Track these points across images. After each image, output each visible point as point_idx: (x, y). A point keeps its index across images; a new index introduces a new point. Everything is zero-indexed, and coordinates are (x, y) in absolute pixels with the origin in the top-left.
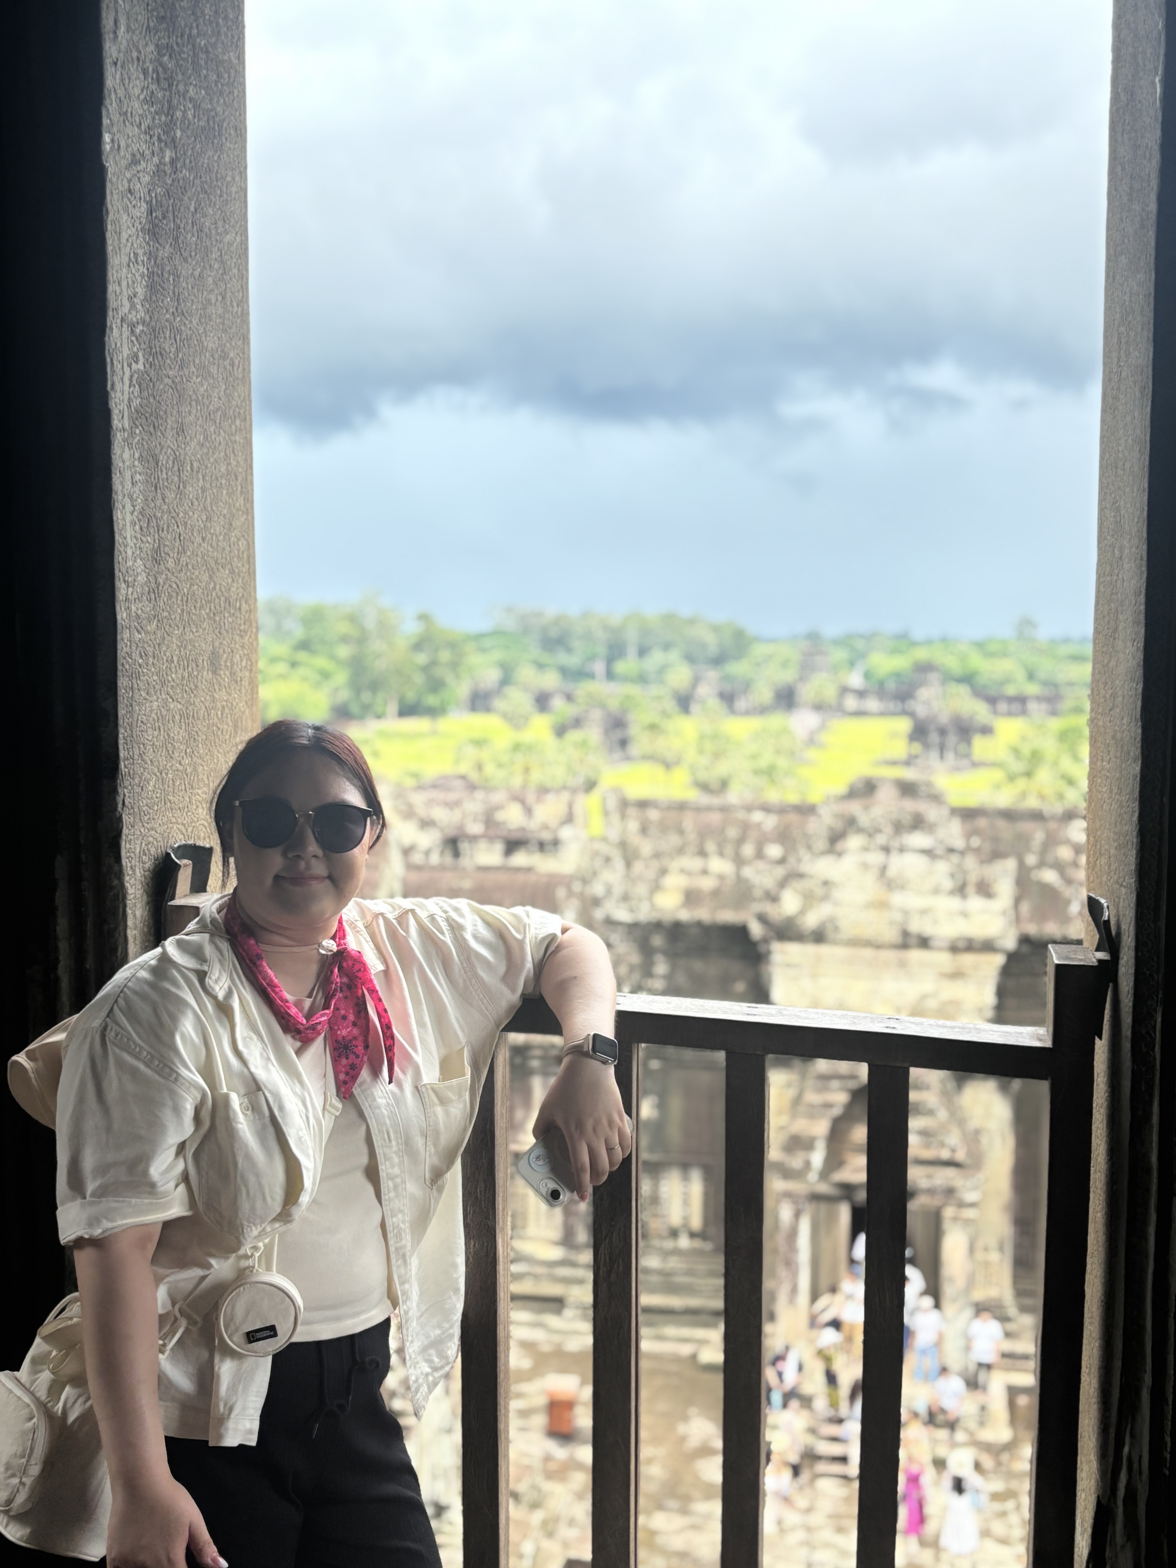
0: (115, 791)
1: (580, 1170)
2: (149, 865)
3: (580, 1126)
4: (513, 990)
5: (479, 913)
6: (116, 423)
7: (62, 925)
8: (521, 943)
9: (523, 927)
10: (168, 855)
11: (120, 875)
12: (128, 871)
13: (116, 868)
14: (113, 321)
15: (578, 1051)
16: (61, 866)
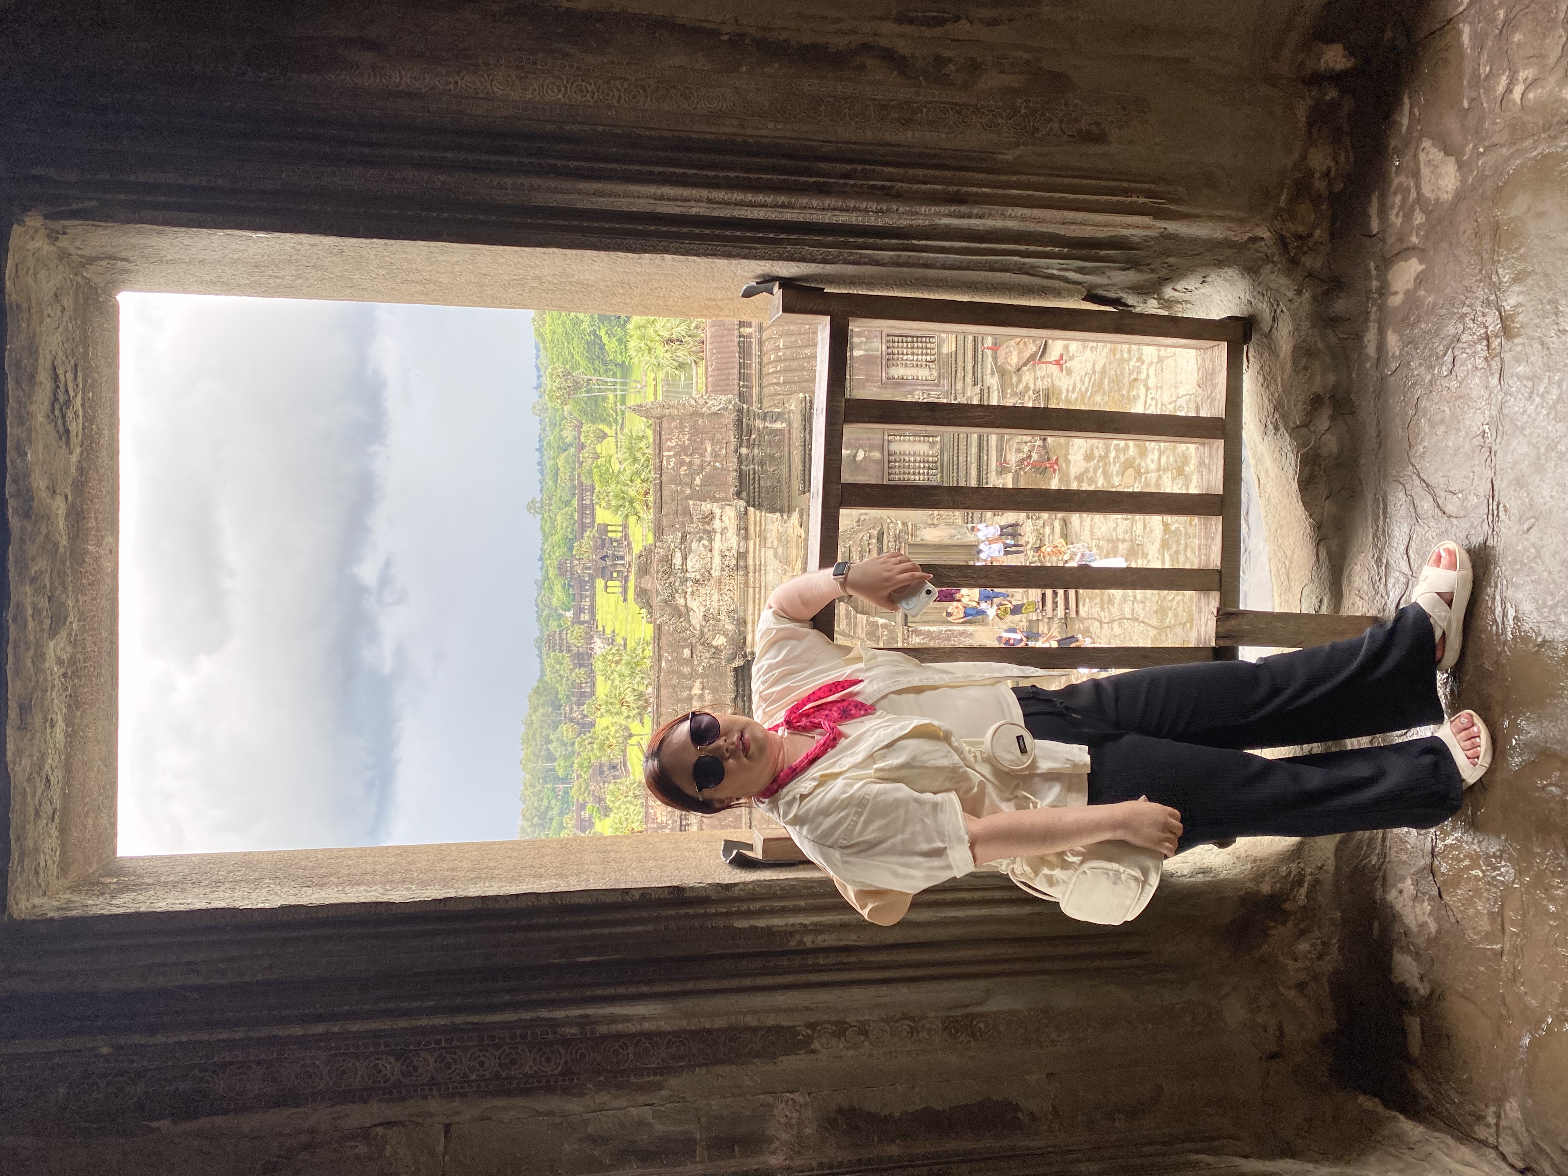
0: (692, 888)
1: (914, 578)
2: (738, 871)
3: (887, 579)
4: (807, 634)
5: (761, 657)
6: (453, 895)
7: (777, 922)
8: (778, 630)
9: (769, 630)
10: (731, 862)
11: (745, 883)
12: (743, 880)
13: (741, 886)
14: (385, 899)
15: (844, 584)
16: (741, 924)
